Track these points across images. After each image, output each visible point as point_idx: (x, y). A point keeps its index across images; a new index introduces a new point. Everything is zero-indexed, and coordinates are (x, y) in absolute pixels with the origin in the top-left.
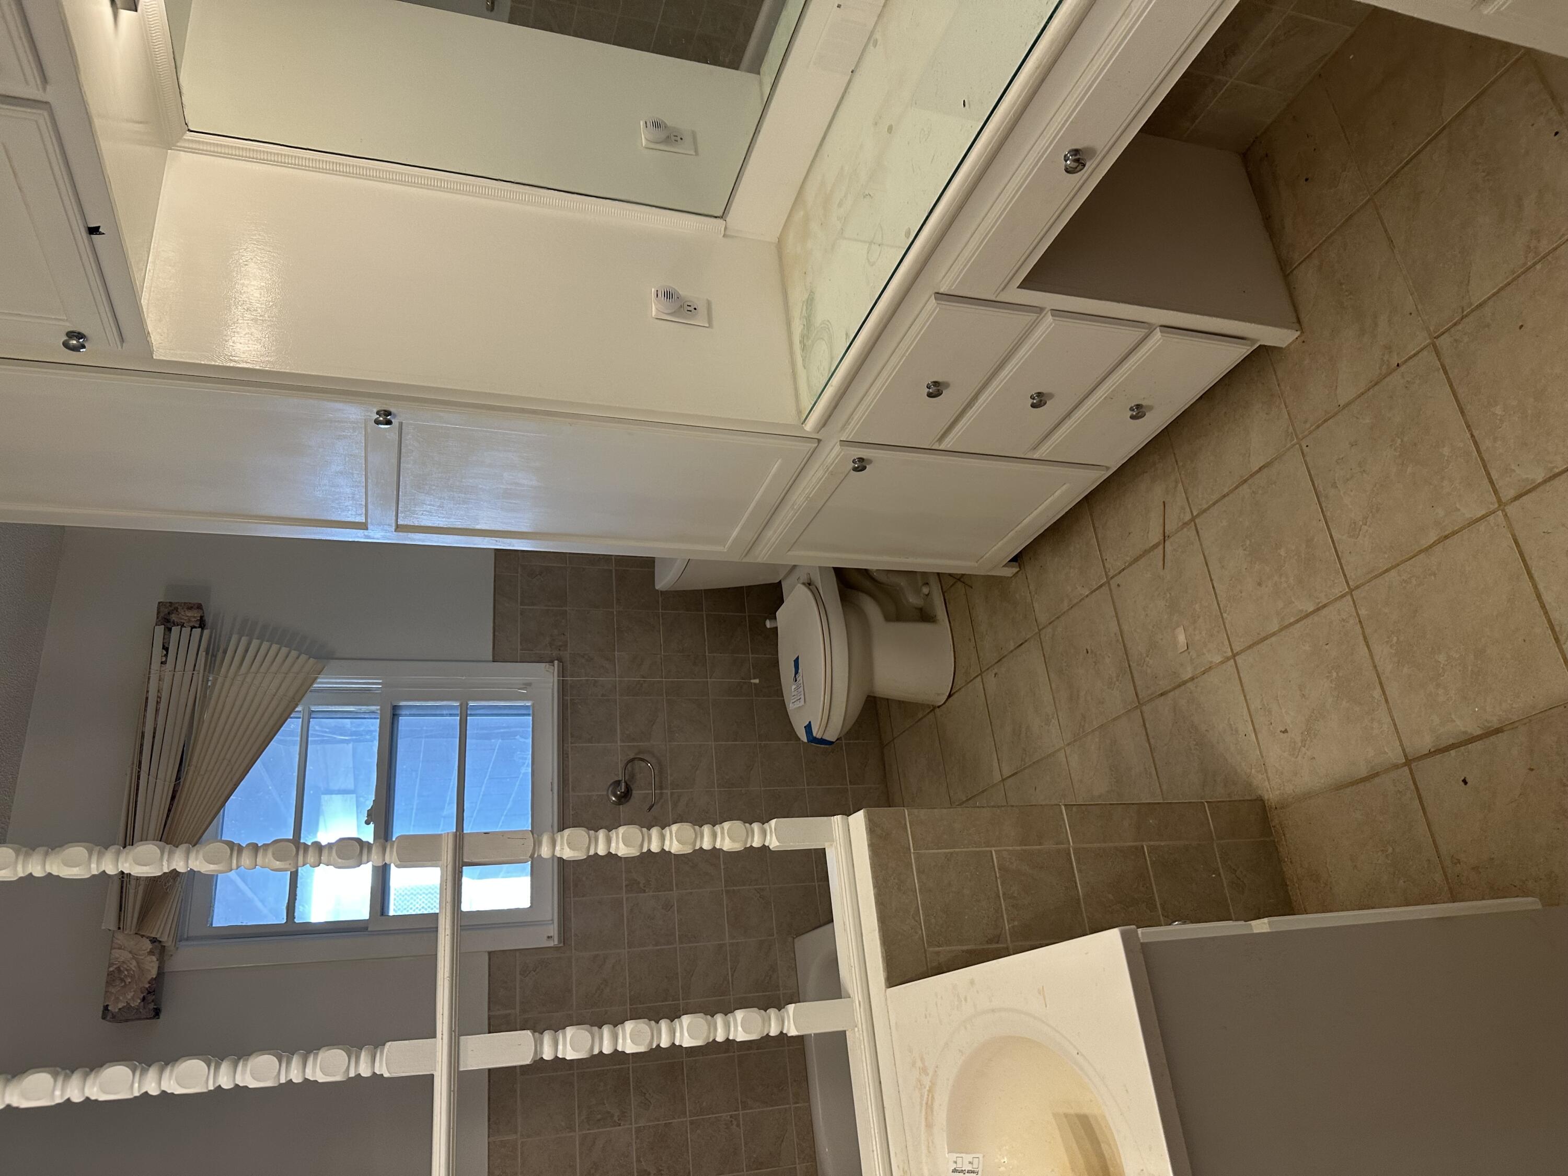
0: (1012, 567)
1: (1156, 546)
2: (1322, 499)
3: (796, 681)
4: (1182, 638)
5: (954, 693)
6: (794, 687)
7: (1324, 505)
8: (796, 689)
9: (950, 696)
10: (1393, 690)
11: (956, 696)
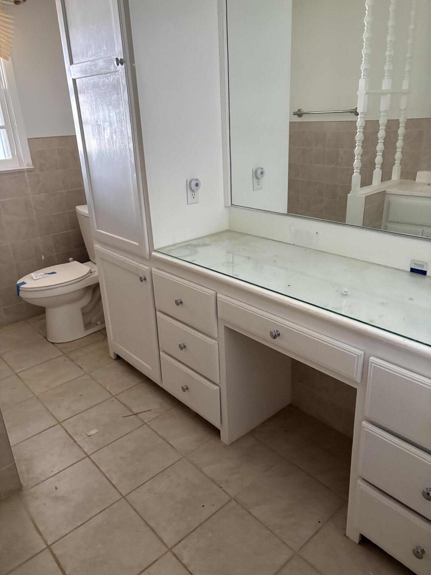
0: (114, 356)
1: (131, 411)
2: (162, 473)
3: (45, 274)
4: (93, 432)
5: (54, 345)
6: (42, 274)
7: (159, 475)
8: (41, 275)
9: (53, 343)
10: (81, 529)
11: (53, 345)
